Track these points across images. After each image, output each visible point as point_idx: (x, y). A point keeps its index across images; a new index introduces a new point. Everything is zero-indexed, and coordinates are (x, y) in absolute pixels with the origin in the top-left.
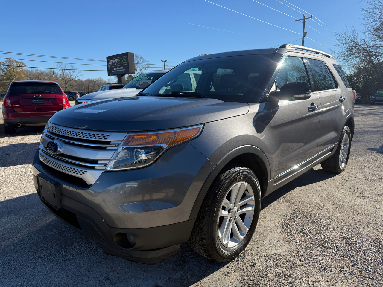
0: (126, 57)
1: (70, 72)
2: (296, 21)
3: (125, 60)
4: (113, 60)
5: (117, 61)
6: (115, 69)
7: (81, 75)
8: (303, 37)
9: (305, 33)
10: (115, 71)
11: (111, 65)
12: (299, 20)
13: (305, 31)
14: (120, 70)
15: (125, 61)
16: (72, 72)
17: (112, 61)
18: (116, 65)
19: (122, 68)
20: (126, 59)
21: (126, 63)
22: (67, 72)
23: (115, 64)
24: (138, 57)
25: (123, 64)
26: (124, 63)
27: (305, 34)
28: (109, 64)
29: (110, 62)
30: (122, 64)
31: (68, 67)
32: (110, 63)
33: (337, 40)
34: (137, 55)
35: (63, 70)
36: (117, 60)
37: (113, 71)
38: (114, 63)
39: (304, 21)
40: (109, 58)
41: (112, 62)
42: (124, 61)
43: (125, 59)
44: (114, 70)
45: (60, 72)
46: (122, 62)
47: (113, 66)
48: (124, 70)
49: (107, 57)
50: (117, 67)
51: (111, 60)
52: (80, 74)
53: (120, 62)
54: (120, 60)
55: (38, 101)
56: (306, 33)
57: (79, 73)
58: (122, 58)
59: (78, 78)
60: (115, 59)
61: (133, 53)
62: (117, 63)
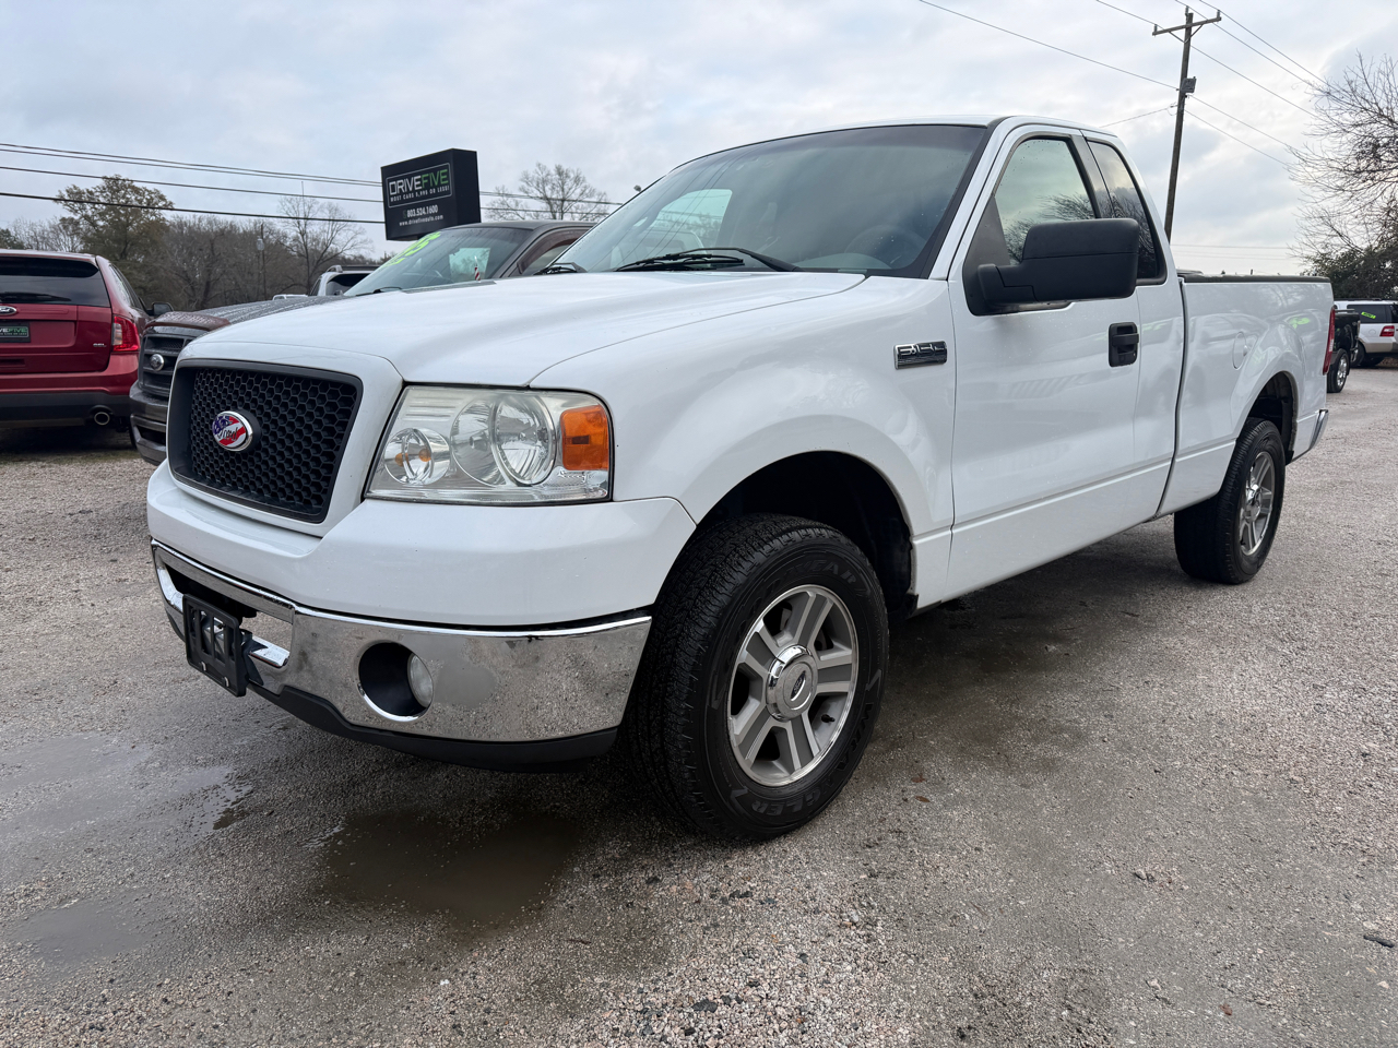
0: (446, 167)
1: (326, 228)
2: (1155, 33)
3: (444, 180)
4: (402, 178)
5: (416, 183)
6: (410, 213)
7: (365, 241)
8: (1182, 97)
9: (1190, 80)
10: (410, 222)
11: (398, 198)
12: (1170, 31)
13: (1190, 76)
14: (426, 220)
15: (444, 185)
16: (333, 231)
17: (400, 185)
18: (415, 199)
19: (434, 209)
20: (447, 174)
21: (448, 192)
22: (314, 229)
23: (411, 196)
24: (567, 176)
25: (437, 194)
26: (441, 189)
27: (1187, 86)
28: (391, 196)
29: (393, 186)
30: (434, 195)
31: (319, 212)
32: (393, 191)
34: (565, 167)
35: (302, 222)
36: (417, 180)
37: (404, 221)
38: (409, 192)
39: (1189, 35)
40: (390, 173)
41: (402, 187)
42: (440, 185)
43: (443, 174)
44: (408, 219)
45: (291, 231)
46: (434, 186)
47: (402, 201)
48: (441, 217)
49: (382, 168)
50: (415, 207)
51: (396, 180)
52: (360, 238)
54: (427, 178)
55: (5, 330)
56: (1193, 81)
57: (356, 234)
58: (435, 171)
59: (355, 252)
60: (409, 177)
61: (475, 153)
62: (419, 191)
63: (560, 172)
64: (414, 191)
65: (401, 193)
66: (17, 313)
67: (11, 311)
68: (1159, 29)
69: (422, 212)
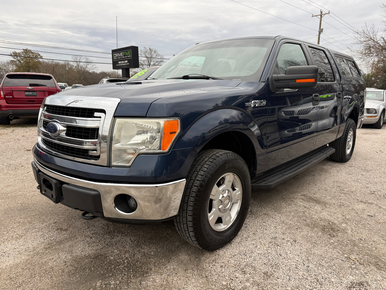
1: (85, 64)
4: (118, 53)
5: (121, 55)
7: (95, 68)
8: (320, 33)
10: (120, 65)
11: (116, 58)
12: (316, 16)
13: (321, 28)
14: (124, 64)
17: (117, 55)
18: (121, 59)
19: (126, 61)
21: (130, 57)
24: (152, 51)
25: (127, 58)
26: (128, 56)
27: (321, 31)
28: (114, 58)
29: (115, 55)
30: (126, 58)
31: (83, 60)
32: (115, 56)
33: (355, 37)
35: (78, 62)
38: (119, 57)
39: (321, 17)
40: (114, 52)
42: (128, 55)
43: (129, 52)
44: (119, 64)
45: (75, 64)
46: (126, 56)
47: (118, 59)
48: (128, 64)
49: (112, 50)
50: (121, 61)
51: (116, 53)
53: (125, 56)
54: (125, 53)
55: (30, 93)
56: (322, 29)
57: (93, 65)
58: (127, 52)
59: (92, 71)
60: (120, 53)
61: (138, 47)
62: (122, 57)
63: (150, 49)
65: (117, 57)
66: (34, 89)
67: (32, 88)
68: (313, 15)
69: (122, 62)
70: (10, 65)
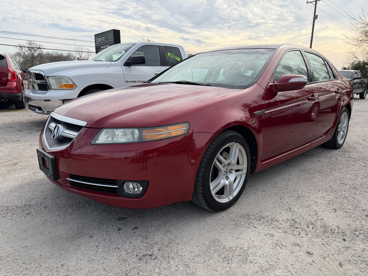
0: (112, 34)
2: (307, 3)
3: (111, 38)
4: (100, 37)
5: (104, 39)
6: (102, 47)
8: (314, 20)
9: (316, 16)
12: (311, 2)
13: (316, 14)
15: (111, 39)
19: (108, 46)
21: (112, 41)
23: (102, 42)
25: (109, 42)
26: (110, 41)
28: (97, 42)
29: (97, 40)
33: (351, 23)
37: (100, 49)
39: (316, 4)
41: (100, 40)
42: (110, 39)
43: (111, 36)
46: (108, 40)
47: (100, 44)
49: (95, 35)
50: (103, 45)
51: (98, 38)
54: (106, 37)
58: (108, 35)
60: (102, 37)
61: (120, 30)
64: (103, 41)
65: (100, 42)
69: (105, 47)
70: (17, 57)
